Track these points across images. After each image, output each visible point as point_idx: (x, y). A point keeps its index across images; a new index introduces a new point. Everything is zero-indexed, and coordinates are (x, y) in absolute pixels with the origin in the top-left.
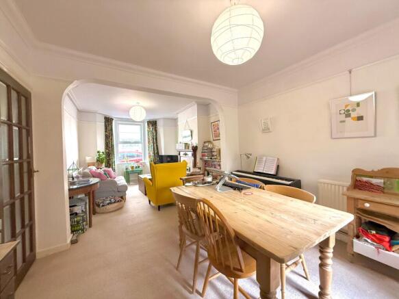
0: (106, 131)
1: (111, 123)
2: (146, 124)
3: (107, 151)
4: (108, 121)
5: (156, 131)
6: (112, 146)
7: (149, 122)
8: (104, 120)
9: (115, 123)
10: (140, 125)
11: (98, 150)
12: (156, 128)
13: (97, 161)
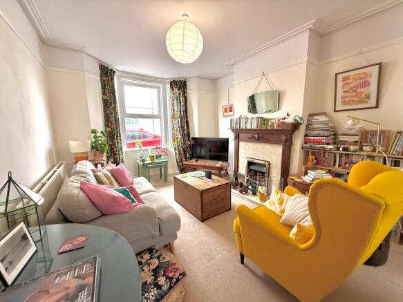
0: (104, 93)
1: (112, 79)
2: (168, 86)
3: (109, 129)
4: (107, 74)
5: (185, 98)
6: (117, 120)
7: (174, 84)
8: (98, 72)
9: (119, 80)
10: (158, 88)
11: (93, 127)
12: (185, 92)
13: (93, 148)
